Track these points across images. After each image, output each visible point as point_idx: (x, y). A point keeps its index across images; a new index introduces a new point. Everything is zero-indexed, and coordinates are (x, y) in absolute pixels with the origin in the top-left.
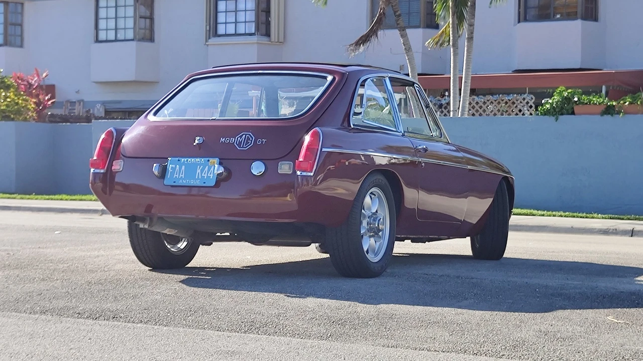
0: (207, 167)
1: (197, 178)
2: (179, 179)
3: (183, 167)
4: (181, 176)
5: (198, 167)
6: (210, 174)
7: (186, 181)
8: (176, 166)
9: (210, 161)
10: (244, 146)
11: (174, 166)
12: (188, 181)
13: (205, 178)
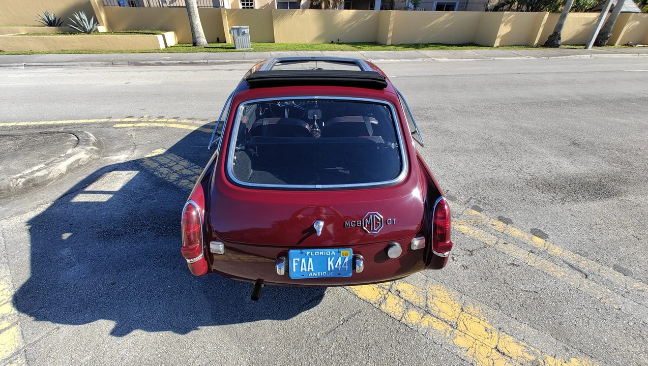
0: (340, 258)
1: (329, 269)
2: (308, 273)
3: (310, 260)
4: (309, 269)
5: (329, 259)
6: (345, 265)
7: (318, 274)
8: (301, 260)
9: (341, 252)
10: (375, 229)
11: (298, 260)
12: (319, 273)
13: (340, 269)
